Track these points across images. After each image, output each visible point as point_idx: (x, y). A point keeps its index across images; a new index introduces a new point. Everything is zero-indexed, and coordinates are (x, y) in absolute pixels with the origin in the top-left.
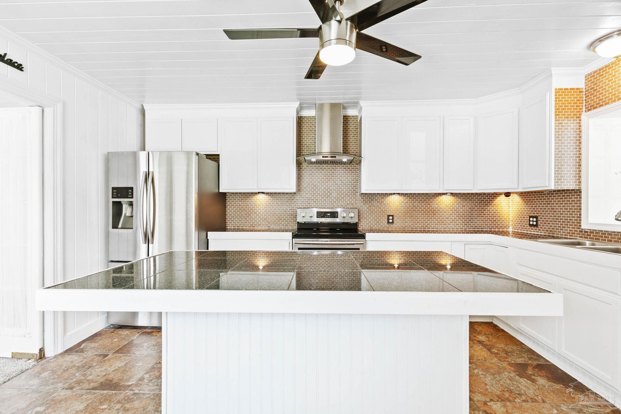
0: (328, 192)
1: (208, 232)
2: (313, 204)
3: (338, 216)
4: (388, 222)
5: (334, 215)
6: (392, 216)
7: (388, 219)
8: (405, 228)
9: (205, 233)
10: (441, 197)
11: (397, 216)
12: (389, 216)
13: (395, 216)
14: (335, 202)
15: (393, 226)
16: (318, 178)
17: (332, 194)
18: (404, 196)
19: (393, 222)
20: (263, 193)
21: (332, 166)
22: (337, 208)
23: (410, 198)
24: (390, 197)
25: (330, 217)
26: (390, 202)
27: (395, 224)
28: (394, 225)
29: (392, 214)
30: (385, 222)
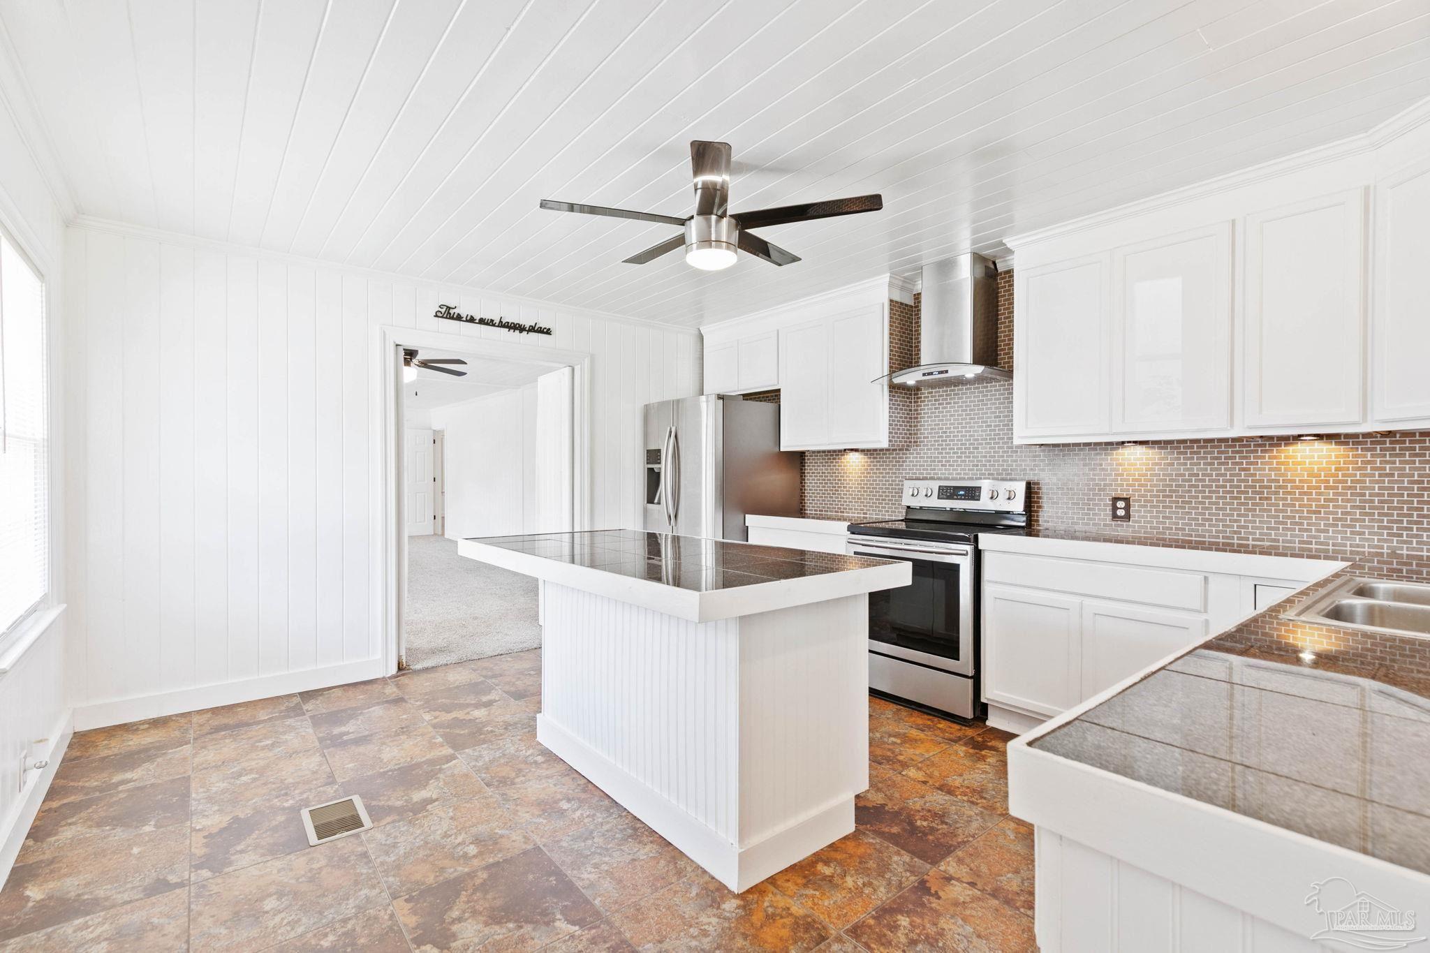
0: (971, 444)
1: (746, 515)
2: (941, 470)
3: (979, 496)
4: (1115, 516)
5: (972, 493)
6: (1127, 500)
7: (1115, 508)
8: (1164, 533)
9: (743, 516)
10: (1291, 448)
11: (1139, 501)
12: (1115, 500)
13: (1134, 501)
14: (986, 465)
15: (1127, 526)
16: (951, 416)
17: (977, 448)
18: (1159, 448)
19: (1127, 517)
20: (856, 450)
21: (978, 388)
22: (981, 479)
23: (1179, 453)
24: (1120, 451)
25: (963, 497)
26: (1120, 465)
27: (1136, 522)
28: (1131, 523)
29: (1125, 496)
30: (1105, 515)
